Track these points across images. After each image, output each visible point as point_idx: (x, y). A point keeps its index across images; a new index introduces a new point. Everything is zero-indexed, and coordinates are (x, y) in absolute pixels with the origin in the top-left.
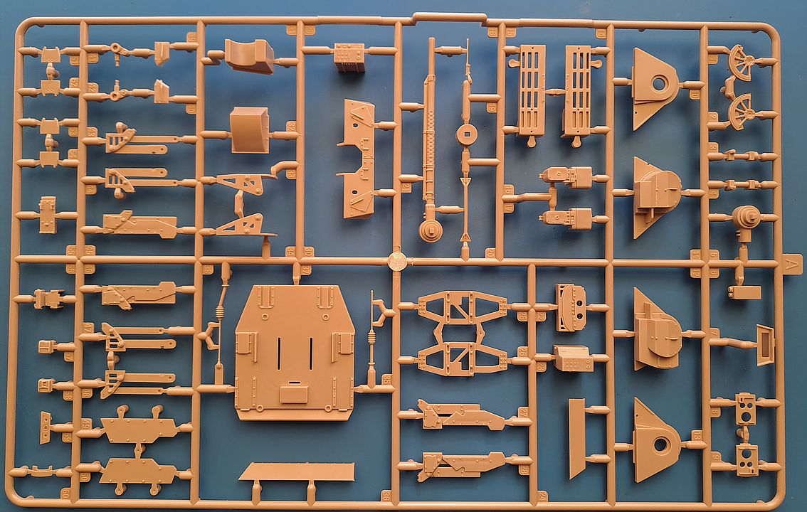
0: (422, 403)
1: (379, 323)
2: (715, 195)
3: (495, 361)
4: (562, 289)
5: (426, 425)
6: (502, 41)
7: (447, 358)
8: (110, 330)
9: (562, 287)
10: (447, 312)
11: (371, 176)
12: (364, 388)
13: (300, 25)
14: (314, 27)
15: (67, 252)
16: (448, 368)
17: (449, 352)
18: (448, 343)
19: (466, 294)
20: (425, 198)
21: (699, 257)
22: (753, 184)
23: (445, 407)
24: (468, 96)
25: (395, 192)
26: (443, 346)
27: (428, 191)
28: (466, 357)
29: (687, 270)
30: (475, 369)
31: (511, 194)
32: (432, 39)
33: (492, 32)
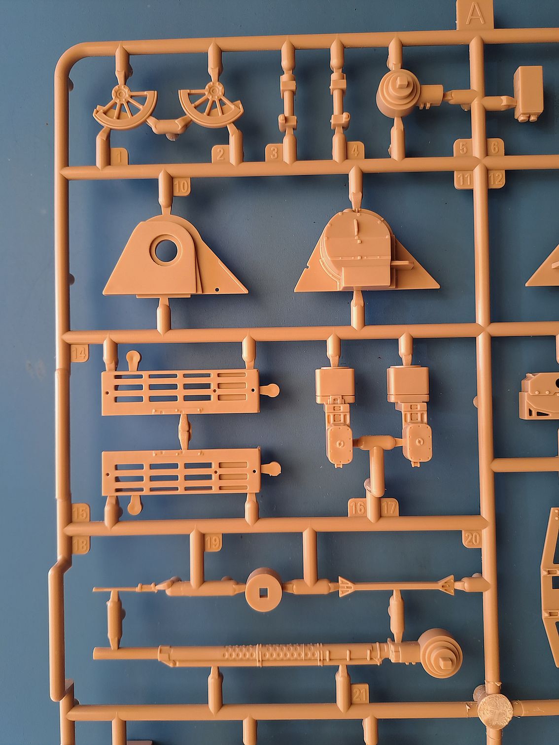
2: (357, 147)
4: (534, 413)
6: (95, 530)
9: (530, 414)
20: (378, 662)
21: (467, 175)
22: (337, 82)
24: (192, 587)
25: (367, 715)
29: (492, 194)
32: (97, 654)
33: (81, 549)
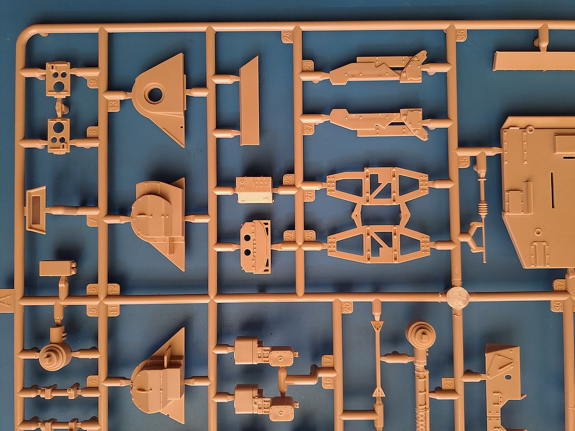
0: (424, 138)
1: (475, 226)
3: (341, 186)
4: (267, 268)
5: (419, 113)
7: (395, 188)
9: (267, 270)
10: (396, 240)
11: (490, 397)
12: (491, 152)
16: (394, 176)
17: (393, 195)
18: (394, 204)
19: (375, 260)
20: (427, 373)
21: (110, 309)
22: (47, 395)
23: (397, 132)
26: (399, 200)
27: (423, 382)
28: (372, 189)
30: (363, 176)
31: (325, 378)
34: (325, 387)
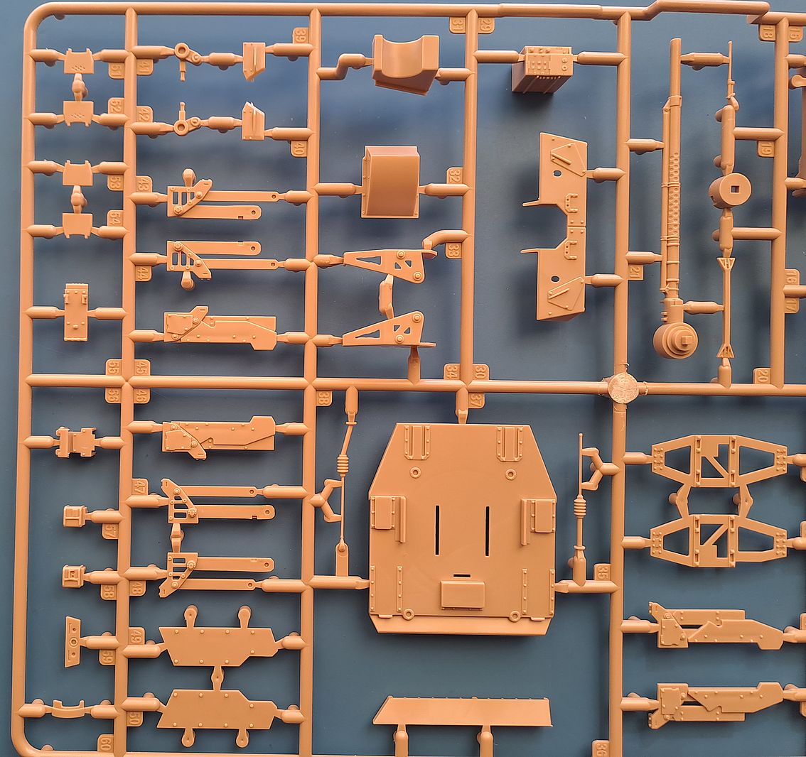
0: (655, 608)
1: (592, 484)
3: (765, 543)
5: (663, 641)
6: (783, 46)
7: (694, 539)
8: (174, 490)
10: (696, 466)
11: (580, 254)
12: (568, 586)
13: (473, 16)
14: (493, 20)
15: (108, 369)
16: (697, 555)
17: (698, 530)
18: (698, 516)
19: (724, 439)
20: (665, 288)
23: (691, 615)
24: (732, 129)
25: (620, 277)
26: (687, 520)
27: (670, 279)
28: (724, 538)
30: (737, 555)
31: (794, 284)
32: (677, 41)
33: (767, 33)
34: (796, 272)
